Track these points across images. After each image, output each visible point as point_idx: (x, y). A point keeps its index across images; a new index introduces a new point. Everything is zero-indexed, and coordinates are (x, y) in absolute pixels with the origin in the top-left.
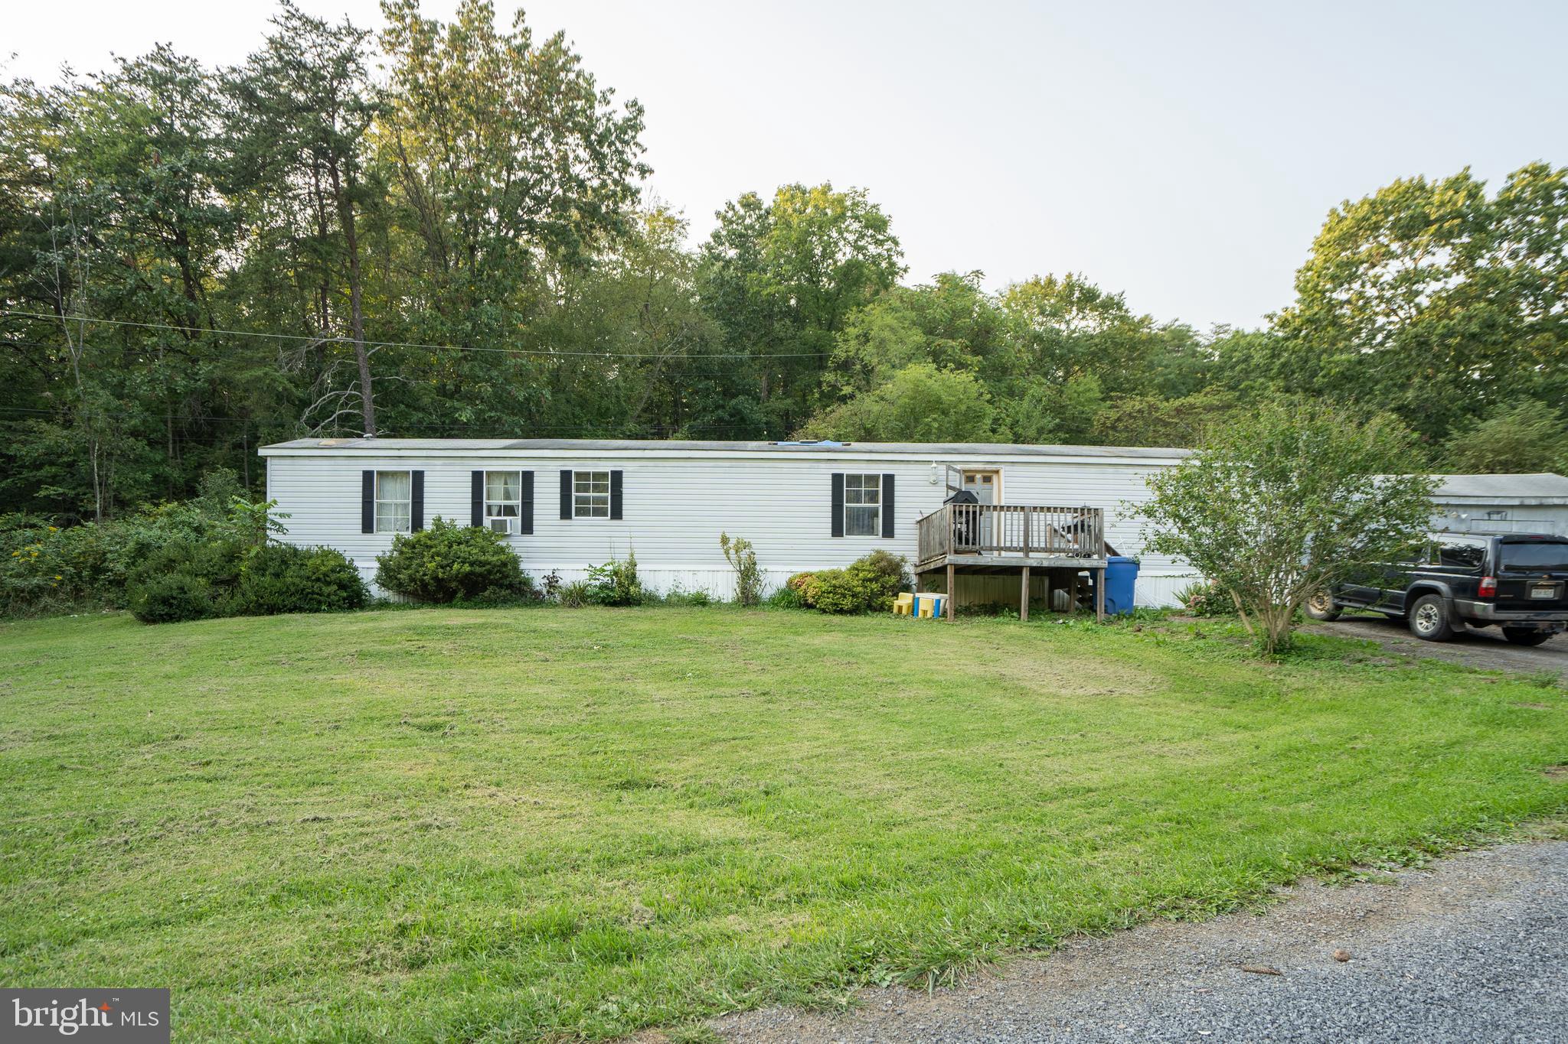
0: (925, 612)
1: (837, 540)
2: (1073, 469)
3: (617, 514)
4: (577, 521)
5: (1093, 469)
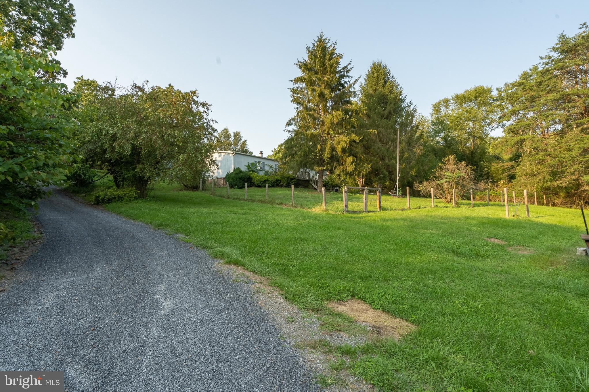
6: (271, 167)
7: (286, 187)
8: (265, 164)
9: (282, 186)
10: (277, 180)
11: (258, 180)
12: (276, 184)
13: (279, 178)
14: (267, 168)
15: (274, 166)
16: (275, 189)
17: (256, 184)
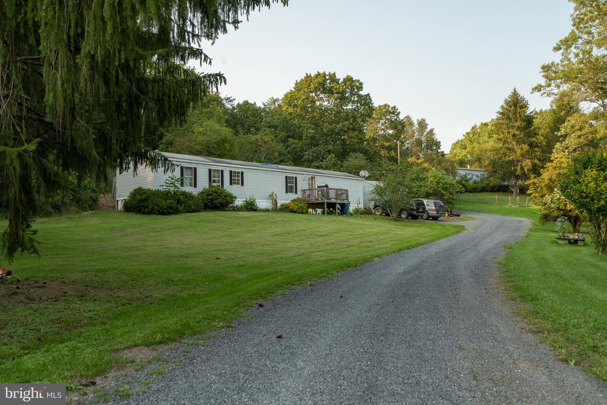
0: (319, 214)
1: (287, 194)
2: (327, 178)
3: (242, 185)
4: (234, 185)
5: (331, 178)
6: (477, 176)
7: (490, 191)
8: (473, 174)
9: (487, 191)
10: (483, 187)
11: (470, 188)
12: (483, 190)
13: (485, 186)
14: (475, 178)
15: (480, 175)
16: (482, 193)
17: (468, 190)
